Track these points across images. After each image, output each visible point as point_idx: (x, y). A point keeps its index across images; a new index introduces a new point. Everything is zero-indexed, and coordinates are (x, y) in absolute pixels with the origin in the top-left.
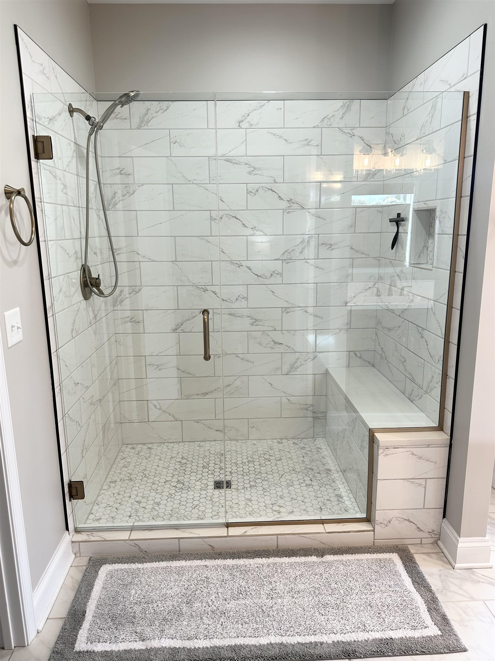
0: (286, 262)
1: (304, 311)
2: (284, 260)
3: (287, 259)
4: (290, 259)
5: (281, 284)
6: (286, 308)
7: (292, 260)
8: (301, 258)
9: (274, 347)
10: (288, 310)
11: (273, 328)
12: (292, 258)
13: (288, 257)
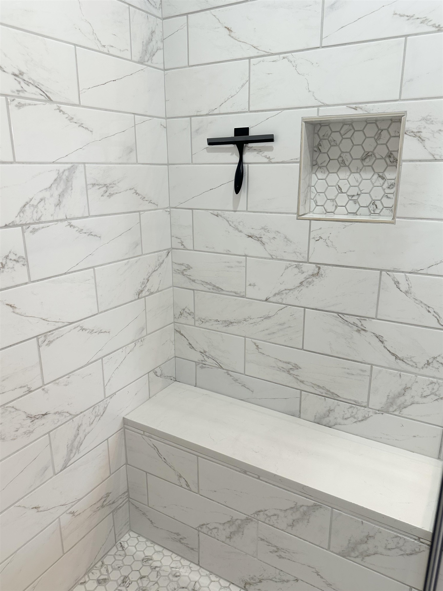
0: (30, 229)
1: (79, 328)
2: (26, 224)
3: (32, 221)
4: (39, 222)
5: (26, 283)
6: (45, 334)
7: (42, 223)
8: (59, 218)
9: (31, 430)
10: (50, 338)
11: (26, 389)
12: (43, 219)
13: (35, 218)
